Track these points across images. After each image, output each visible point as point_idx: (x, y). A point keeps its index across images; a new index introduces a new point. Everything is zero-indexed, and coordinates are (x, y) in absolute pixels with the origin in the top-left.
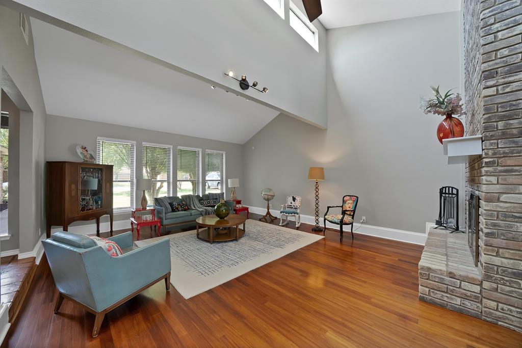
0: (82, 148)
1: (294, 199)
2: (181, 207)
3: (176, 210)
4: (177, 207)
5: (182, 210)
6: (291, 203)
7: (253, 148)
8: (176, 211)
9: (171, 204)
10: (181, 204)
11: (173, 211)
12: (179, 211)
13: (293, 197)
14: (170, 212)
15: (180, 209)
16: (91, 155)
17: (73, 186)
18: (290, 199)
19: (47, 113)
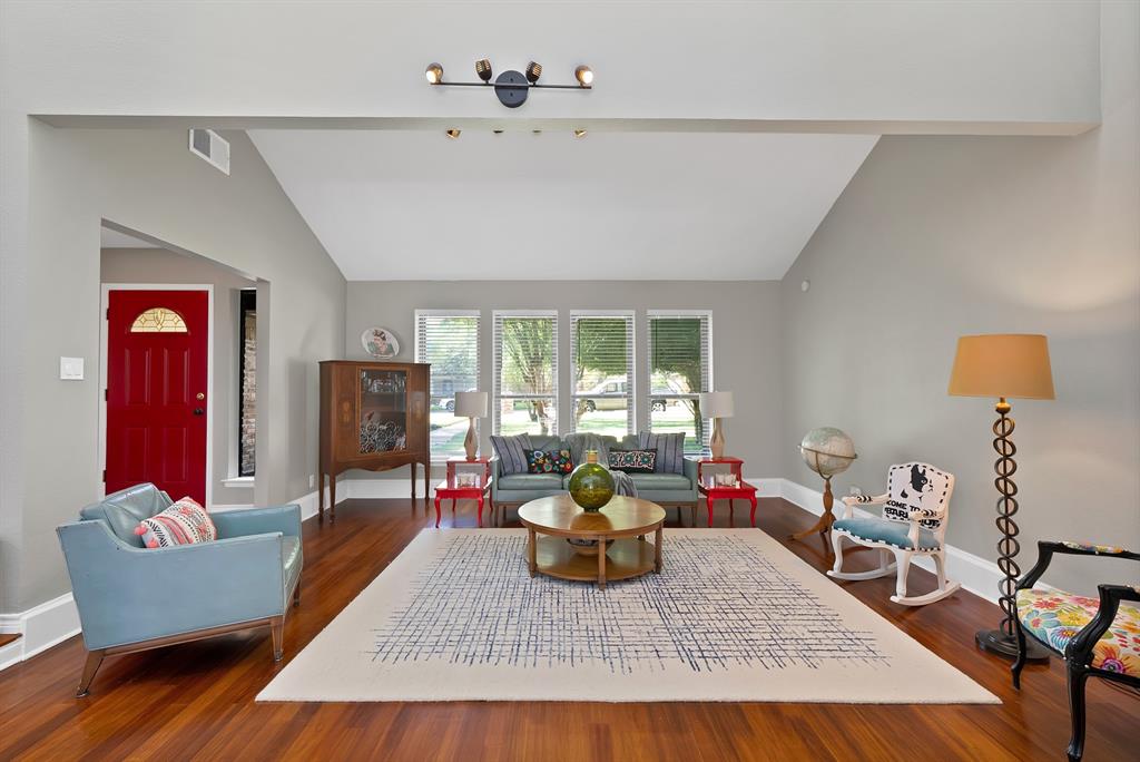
0: (376, 335)
1: (918, 480)
2: (553, 464)
3: (536, 469)
4: (541, 461)
5: (553, 472)
6: (904, 495)
7: (805, 286)
8: (536, 473)
9: (528, 454)
10: (555, 456)
11: (531, 471)
12: (543, 472)
13: (916, 467)
14: (521, 473)
15: (548, 467)
16: (391, 345)
17: (346, 406)
18: (902, 478)
19: (348, 279)
